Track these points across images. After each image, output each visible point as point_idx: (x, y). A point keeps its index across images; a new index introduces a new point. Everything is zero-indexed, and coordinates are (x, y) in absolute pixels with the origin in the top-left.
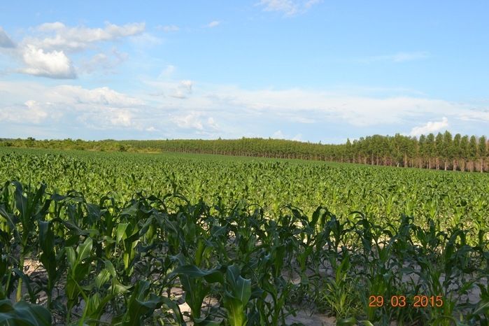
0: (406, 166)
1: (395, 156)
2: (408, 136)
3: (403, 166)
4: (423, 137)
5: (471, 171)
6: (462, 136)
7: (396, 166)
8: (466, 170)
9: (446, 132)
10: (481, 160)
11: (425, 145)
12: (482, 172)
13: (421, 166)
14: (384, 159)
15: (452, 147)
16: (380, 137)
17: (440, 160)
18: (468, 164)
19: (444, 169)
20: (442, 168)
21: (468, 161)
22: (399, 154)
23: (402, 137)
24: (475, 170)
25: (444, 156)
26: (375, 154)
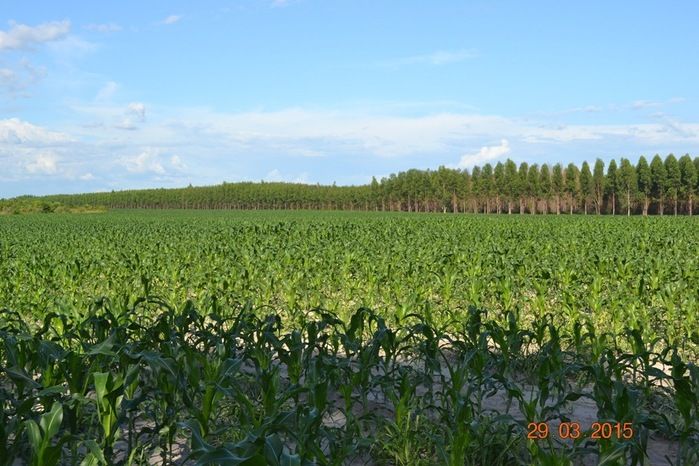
0: (456, 211)
1: (440, 198)
2: (456, 169)
3: (452, 211)
4: (476, 169)
5: (545, 213)
6: (530, 166)
7: (442, 211)
8: (538, 212)
9: (509, 160)
10: (557, 198)
11: (481, 181)
12: (558, 213)
13: (476, 211)
14: (426, 203)
15: (517, 181)
16: (419, 173)
17: (502, 200)
18: (540, 203)
19: (507, 212)
20: (505, 212)
21: (539, 200)
22: (446, 195)
23: (448, 171)
24: (549, 212)
25: (507, 194)
26: (413, 197)
